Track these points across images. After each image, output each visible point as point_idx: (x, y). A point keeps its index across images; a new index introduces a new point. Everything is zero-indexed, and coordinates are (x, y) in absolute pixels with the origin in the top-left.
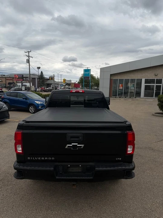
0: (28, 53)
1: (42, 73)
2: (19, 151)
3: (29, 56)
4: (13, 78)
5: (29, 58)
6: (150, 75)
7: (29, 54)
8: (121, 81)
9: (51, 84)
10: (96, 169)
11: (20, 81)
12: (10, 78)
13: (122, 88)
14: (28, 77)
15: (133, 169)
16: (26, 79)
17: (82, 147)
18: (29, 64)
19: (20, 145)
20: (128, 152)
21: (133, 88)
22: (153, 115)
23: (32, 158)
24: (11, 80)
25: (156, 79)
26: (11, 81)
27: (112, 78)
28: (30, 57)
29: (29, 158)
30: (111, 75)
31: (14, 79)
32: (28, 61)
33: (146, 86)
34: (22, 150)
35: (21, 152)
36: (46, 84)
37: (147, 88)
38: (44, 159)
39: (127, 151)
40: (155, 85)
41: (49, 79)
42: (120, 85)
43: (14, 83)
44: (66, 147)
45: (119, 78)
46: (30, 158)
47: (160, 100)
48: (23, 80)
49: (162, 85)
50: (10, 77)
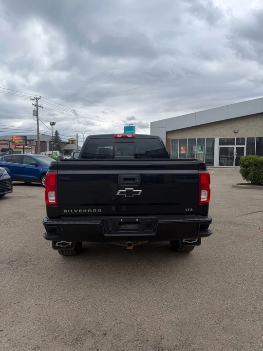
0: (36, 100)
1: (57, 133)
2: (51, 200)
3: (37, 106)
4: (9, 142)
5: (37, 109)
6: (227, 133)
7: (37, 102)
8: (183, 142)
9: (71, 151)
10: (159, 221)
11: (20, 147)
12: (3, 142)
13: (184, 153)
14: (33, 140)
15: (210, 222)
16: (30, 143)
17: (139, 194)
18: (38, 118)
19: (54, 192)
20: (202, 200)
21: (202, 152)
22: (234, 187)
23: (70, 211)
24: (5, 144)
25: (237, 138)
26: (7, 147)
27: (168, 138)
28: (39, 107)
29: (65, 211)
30: (167, 133)
31: (11, 143)
32: (36, 113)
33: (221, 149)
34: (56, 199)
35: (54, 202)
36: (64, 150)
37: (223, 152)
38: (87, 211)
39: (200, 198)
40: (235, 146)
41: (68, 143)
42: (182, 148)
43: (11, 149)
44: (118, 194)
45: (179, 137)
46: (68, 211)
47: (243, 164)
48: (26, 145)
49: (245, 146)
50: (4, 140)
